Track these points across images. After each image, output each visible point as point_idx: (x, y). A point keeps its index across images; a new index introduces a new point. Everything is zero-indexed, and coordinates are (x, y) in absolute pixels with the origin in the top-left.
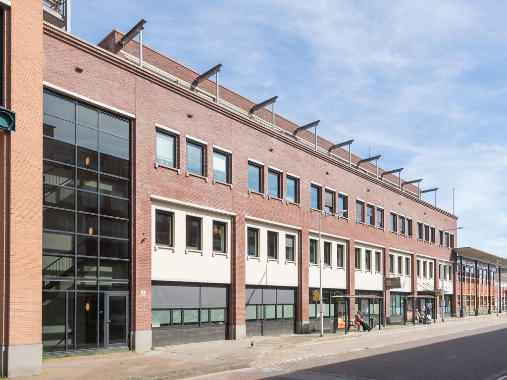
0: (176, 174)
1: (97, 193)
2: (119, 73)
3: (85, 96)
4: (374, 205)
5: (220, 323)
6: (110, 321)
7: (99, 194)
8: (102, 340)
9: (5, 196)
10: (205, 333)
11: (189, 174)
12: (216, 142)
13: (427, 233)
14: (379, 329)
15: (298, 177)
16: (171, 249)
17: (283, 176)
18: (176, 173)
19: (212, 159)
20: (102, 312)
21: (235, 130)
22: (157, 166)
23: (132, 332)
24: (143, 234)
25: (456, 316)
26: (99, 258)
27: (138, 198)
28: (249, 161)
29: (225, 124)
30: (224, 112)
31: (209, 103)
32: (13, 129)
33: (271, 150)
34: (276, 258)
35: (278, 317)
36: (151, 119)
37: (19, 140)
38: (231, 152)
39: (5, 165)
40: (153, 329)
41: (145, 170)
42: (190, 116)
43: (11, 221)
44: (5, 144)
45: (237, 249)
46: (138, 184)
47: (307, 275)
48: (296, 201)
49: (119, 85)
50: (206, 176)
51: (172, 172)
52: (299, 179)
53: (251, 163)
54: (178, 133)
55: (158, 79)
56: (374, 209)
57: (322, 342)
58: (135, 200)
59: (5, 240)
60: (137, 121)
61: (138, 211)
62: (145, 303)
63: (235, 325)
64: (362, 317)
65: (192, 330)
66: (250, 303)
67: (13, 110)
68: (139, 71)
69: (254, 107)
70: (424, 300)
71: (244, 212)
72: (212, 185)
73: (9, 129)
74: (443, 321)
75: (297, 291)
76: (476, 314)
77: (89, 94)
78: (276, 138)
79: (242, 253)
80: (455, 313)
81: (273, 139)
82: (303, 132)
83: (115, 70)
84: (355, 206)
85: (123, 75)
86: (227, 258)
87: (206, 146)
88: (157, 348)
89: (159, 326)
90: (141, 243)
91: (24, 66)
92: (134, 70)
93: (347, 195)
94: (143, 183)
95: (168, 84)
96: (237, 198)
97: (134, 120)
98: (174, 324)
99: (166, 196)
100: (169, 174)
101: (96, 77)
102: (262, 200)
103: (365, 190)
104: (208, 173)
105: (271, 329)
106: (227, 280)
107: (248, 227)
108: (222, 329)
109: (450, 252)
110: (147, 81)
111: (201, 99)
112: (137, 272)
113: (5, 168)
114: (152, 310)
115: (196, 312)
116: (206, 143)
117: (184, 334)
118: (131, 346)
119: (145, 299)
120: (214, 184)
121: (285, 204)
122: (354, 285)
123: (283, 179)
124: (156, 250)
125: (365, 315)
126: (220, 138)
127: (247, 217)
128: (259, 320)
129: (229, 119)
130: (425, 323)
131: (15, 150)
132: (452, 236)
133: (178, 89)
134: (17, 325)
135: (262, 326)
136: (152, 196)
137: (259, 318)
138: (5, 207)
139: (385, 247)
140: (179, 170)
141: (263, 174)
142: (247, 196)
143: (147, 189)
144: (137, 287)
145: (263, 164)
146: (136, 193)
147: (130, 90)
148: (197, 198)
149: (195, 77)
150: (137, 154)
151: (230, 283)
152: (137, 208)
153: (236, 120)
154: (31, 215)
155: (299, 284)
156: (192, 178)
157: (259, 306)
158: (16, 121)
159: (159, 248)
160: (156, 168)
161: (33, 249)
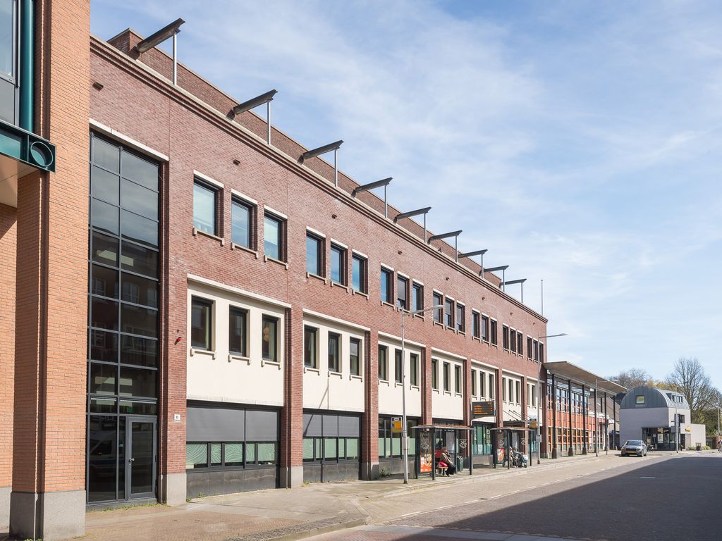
0: (219, 245)
1: (117, 268)
2: (148, 94)
3: (105, 124)
4: (453, 299)
5: (269, 463)
6: (133, 459)
7: (121, 270)
8: (122, 488)
9: (40, 268)
10: (250, 478)
11: (236, 247)
12: (268, 201)
13: (513, 341)
14: (471, 474)
15: (366, 256)
16: (210, 354)
17: (349, 255)
18: (219, 243)
19: (263, 225)
20: (122, 445)
21: (292, 186)
22: (196, 233)
23: (162, 476)
24: (178, 331)
25: (546, 457)
26: (120, 364)
27: (173, 278)
28: (308, 231)
29: (279, 177)
30: (279, 159)
31: (260, 145)
32: (53, 168)
33: (334, 217)
34: (337, 371)
35: (340, 456)
36: (188, 163)
37: (60, 186)
38: (285, 217)
39: (40, 223)
40: (188, 471)
41: (180, 237)
42: (236, 163)
43: (49, 306)
44: (41, 191)
45: (293, 356)
46: (172, 258)
47: (376, 395)
48: (362, 290)
49: (149, 111)
50: (256, 250)
51: (214, 242)
52: (366, 260)
53: (310, 235)
54: (221, 185)
55: (198, 107)
56: (453, 305)
57: (414, 492)
58: (167, 280)
59: (39, 334)
60: (171, 166)
61: (172, 297)
62: (180, 433)
63: (290, 466)
64: (449, 456)
65: (235, 473)
66: (307, 435)
67: (53, 141)
68: (175, 93)
69: (304, 154)
70: (516, 434)
71: (302, 304)
72: (262, 263)
73: (46, 169)
74: (539, 463)
75: (363, 418)
76: (570, 454)
77: (110, 122)
78: (339, 200)
79: (299, 362)
80: (546, 452)
81: (337, 200)
82: (364, 193)
83: (143, 90)
84: (432, 301)
85: (153, 98)
86: (279, 369)
87: (255, 206)
88: (193, 500)
89: (192, 467)
90: (176, 344)
91: (67, 77)
92: (168, 91)
93: (422, 284)
94: (178, 256)
95: (211, 115)
96: (294, 283)
97: (167, 163)
98: (213, 464)
99: (206, 276)
100: (210, 245)
101: (119, 98)
102: (323, 287)
103: (443, 278)
104: (258, 245)
105: (331, 473)
106: (279, 401)
107: (305, 326)
108: (270, 473)
109: (540, 367)
110: (184, 108)
111: (251, 139)
112: (170, 387)
113: (40, 226)
114: (188, 443)
115: (239, 447)
116: (255, 202)
117: (225, 480)
118: (161, 497)
119: (179, 427)
120: (265, 262)
121: (351, 294)
122: (431, 411)
123: (349, 258)
124: (192, 355)
125: (451, 454)
126: (274, 195)
127: (305, 310)
128: (318, 459)
129: (284, 169)
130: (520, 466)
131: (54, 201)
132: (541, 345)
133: (223, 122)
134: (55, 461)
135: (322, 468)
136: (190, 276)
137: (318, 456)
138: (39, 285)
139: (466, 359)
140: (223, 239)
141: (325, 250)
142: (305, 280)
143: (182, 265)
144: (169, 410)
145: (324, 236)
146: (170, 271)
147: (162, 119)
148: (245, 282)
149: (232, 106)
150: (170, 214)
151: (283, 405)
152: (170, 293)
153: (292, 171)
154: (74, 298)
155: (366, 408)
156: (239, 252)
157: (318, 440)
158: (56, 157)
159: (196, 352)
160: (194, 235)
161: (75, 349)
